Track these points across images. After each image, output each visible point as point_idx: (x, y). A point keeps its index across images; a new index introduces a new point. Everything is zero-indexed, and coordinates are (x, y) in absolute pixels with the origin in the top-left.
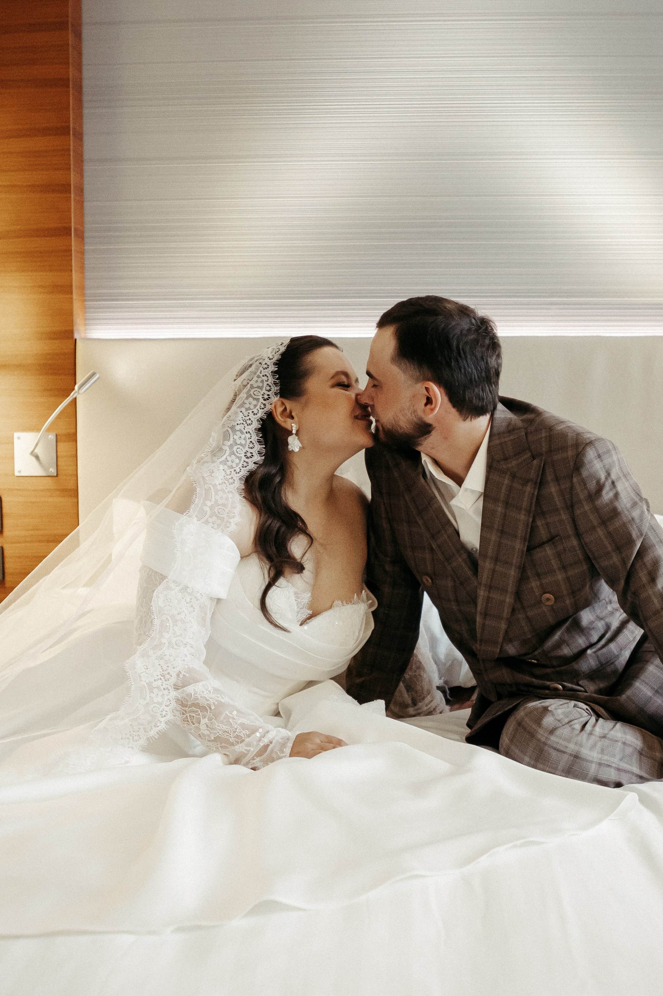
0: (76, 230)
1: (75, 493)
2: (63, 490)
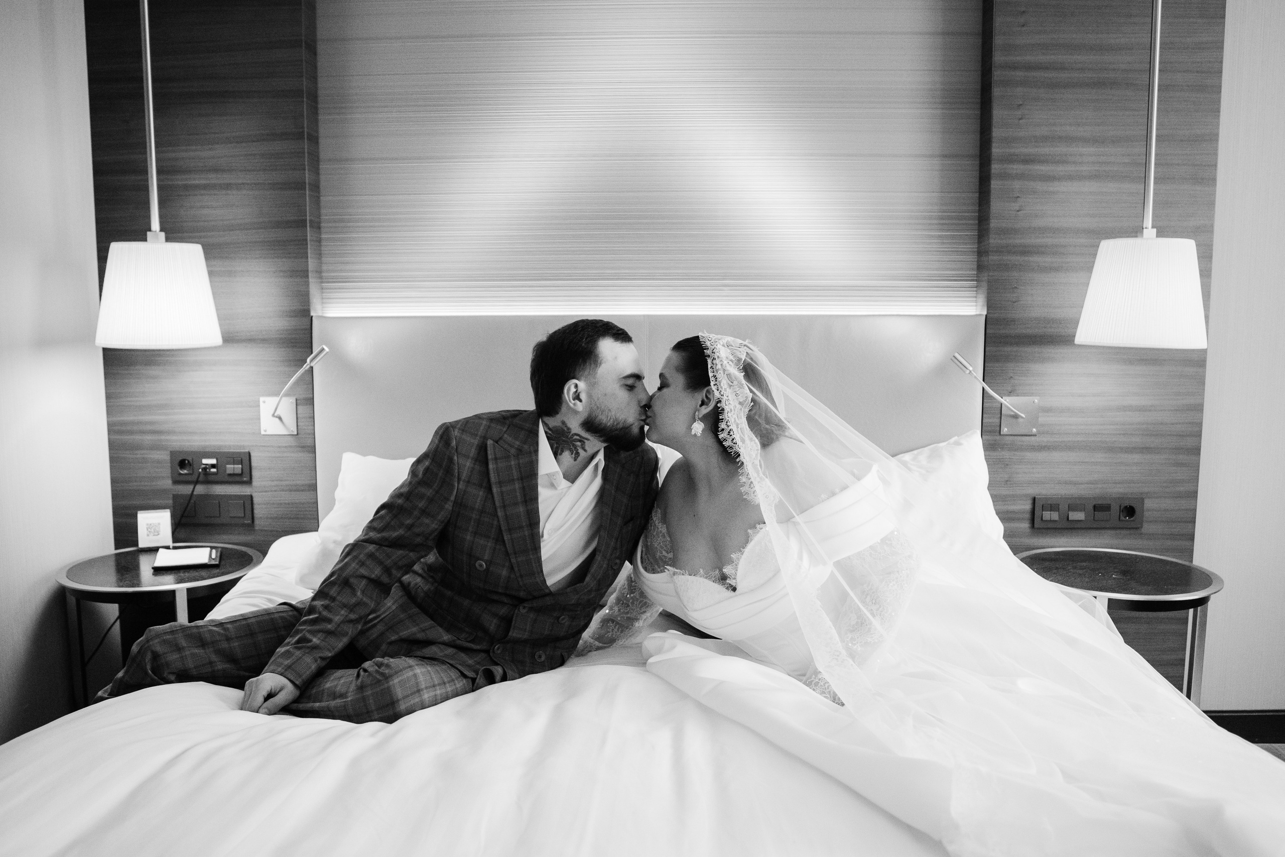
0: (311, 221)
1: (312, 449)
2: (303, 447)
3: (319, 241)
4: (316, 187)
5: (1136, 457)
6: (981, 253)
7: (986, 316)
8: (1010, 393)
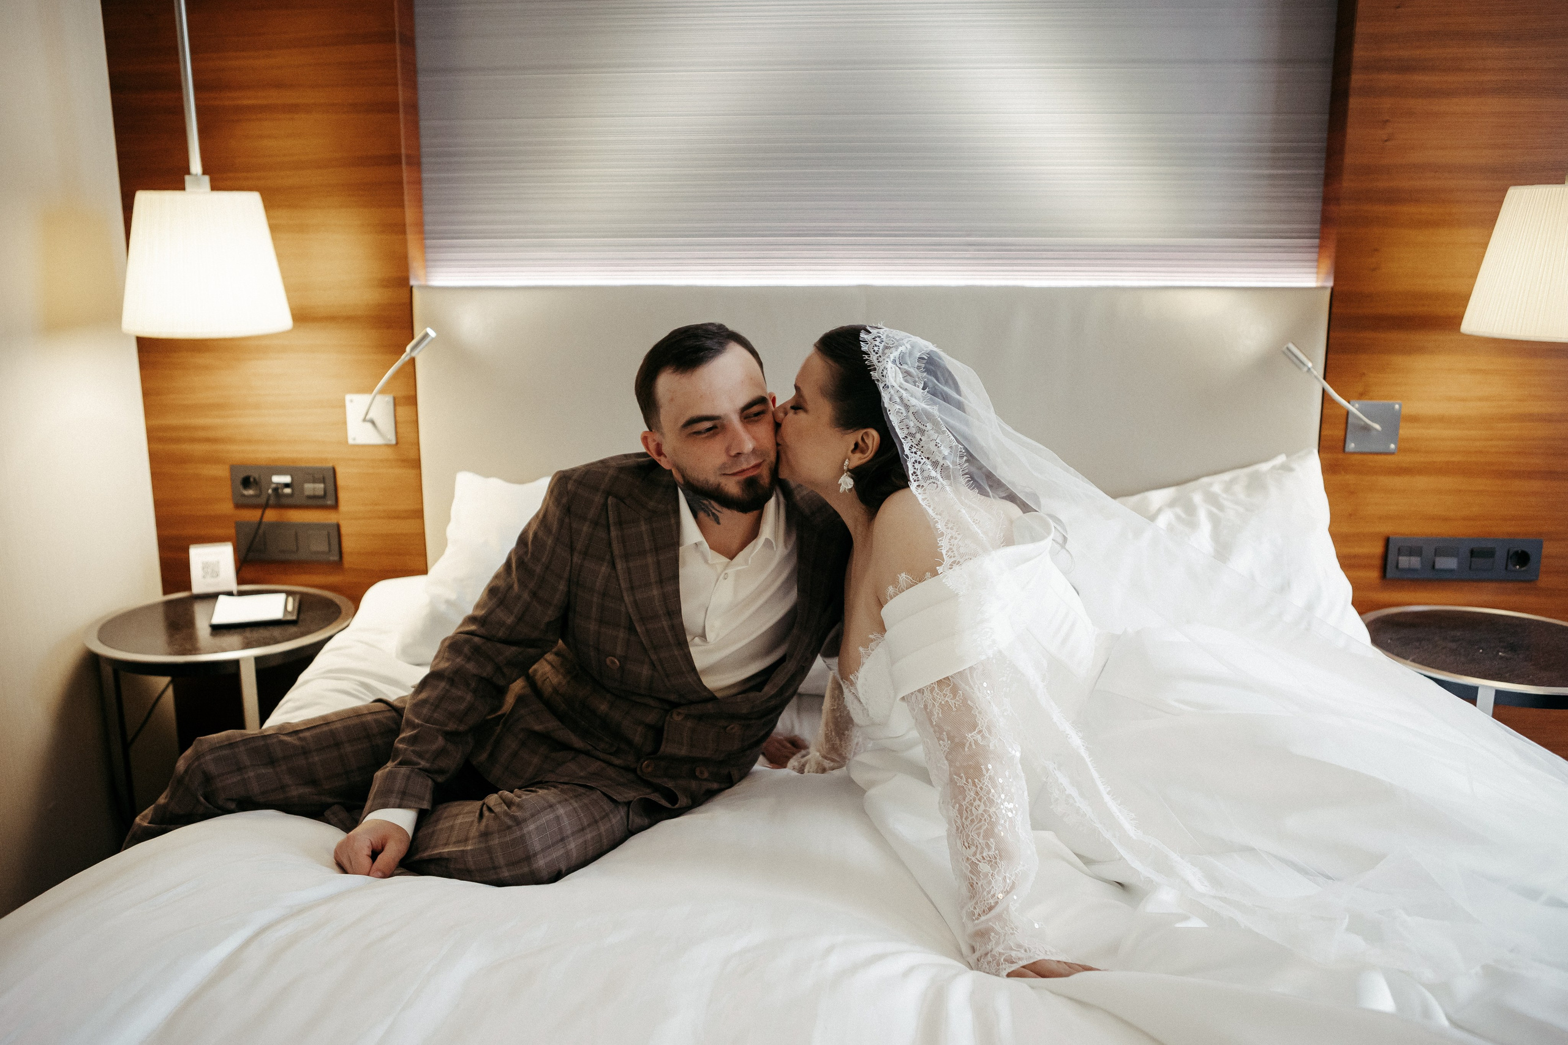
0: (408, 156)
1: (416, 464)
2: (403, 461)
3: (418, 182)
4: (413, 108)
5: (1536, 485)
6: (1329, 198)
7: (1332, 289)
8: (1361, 396)
